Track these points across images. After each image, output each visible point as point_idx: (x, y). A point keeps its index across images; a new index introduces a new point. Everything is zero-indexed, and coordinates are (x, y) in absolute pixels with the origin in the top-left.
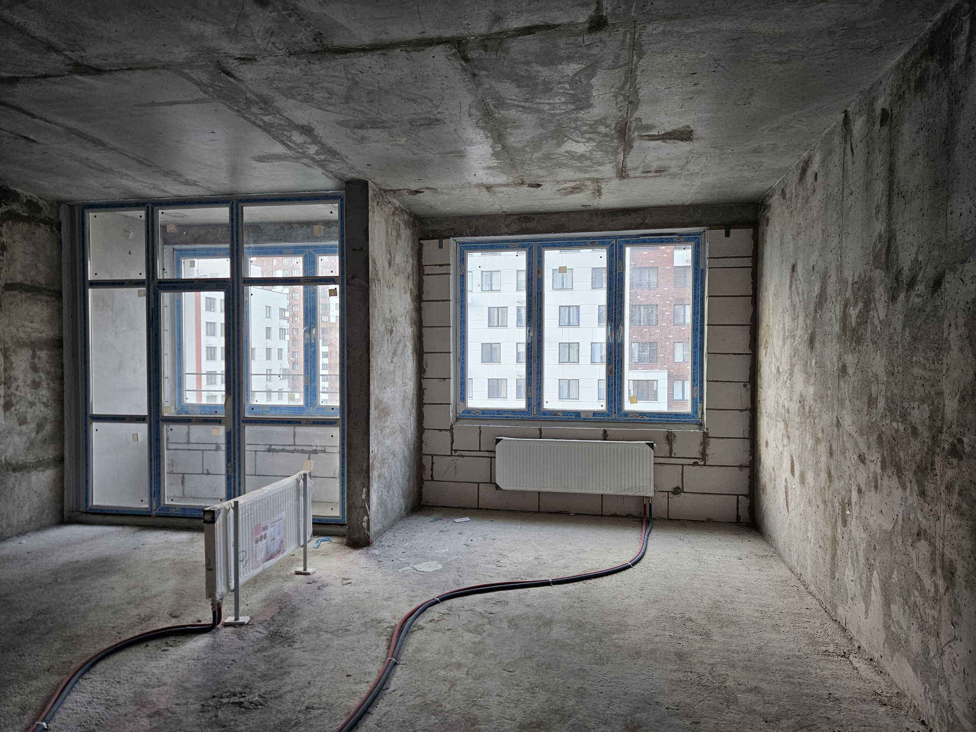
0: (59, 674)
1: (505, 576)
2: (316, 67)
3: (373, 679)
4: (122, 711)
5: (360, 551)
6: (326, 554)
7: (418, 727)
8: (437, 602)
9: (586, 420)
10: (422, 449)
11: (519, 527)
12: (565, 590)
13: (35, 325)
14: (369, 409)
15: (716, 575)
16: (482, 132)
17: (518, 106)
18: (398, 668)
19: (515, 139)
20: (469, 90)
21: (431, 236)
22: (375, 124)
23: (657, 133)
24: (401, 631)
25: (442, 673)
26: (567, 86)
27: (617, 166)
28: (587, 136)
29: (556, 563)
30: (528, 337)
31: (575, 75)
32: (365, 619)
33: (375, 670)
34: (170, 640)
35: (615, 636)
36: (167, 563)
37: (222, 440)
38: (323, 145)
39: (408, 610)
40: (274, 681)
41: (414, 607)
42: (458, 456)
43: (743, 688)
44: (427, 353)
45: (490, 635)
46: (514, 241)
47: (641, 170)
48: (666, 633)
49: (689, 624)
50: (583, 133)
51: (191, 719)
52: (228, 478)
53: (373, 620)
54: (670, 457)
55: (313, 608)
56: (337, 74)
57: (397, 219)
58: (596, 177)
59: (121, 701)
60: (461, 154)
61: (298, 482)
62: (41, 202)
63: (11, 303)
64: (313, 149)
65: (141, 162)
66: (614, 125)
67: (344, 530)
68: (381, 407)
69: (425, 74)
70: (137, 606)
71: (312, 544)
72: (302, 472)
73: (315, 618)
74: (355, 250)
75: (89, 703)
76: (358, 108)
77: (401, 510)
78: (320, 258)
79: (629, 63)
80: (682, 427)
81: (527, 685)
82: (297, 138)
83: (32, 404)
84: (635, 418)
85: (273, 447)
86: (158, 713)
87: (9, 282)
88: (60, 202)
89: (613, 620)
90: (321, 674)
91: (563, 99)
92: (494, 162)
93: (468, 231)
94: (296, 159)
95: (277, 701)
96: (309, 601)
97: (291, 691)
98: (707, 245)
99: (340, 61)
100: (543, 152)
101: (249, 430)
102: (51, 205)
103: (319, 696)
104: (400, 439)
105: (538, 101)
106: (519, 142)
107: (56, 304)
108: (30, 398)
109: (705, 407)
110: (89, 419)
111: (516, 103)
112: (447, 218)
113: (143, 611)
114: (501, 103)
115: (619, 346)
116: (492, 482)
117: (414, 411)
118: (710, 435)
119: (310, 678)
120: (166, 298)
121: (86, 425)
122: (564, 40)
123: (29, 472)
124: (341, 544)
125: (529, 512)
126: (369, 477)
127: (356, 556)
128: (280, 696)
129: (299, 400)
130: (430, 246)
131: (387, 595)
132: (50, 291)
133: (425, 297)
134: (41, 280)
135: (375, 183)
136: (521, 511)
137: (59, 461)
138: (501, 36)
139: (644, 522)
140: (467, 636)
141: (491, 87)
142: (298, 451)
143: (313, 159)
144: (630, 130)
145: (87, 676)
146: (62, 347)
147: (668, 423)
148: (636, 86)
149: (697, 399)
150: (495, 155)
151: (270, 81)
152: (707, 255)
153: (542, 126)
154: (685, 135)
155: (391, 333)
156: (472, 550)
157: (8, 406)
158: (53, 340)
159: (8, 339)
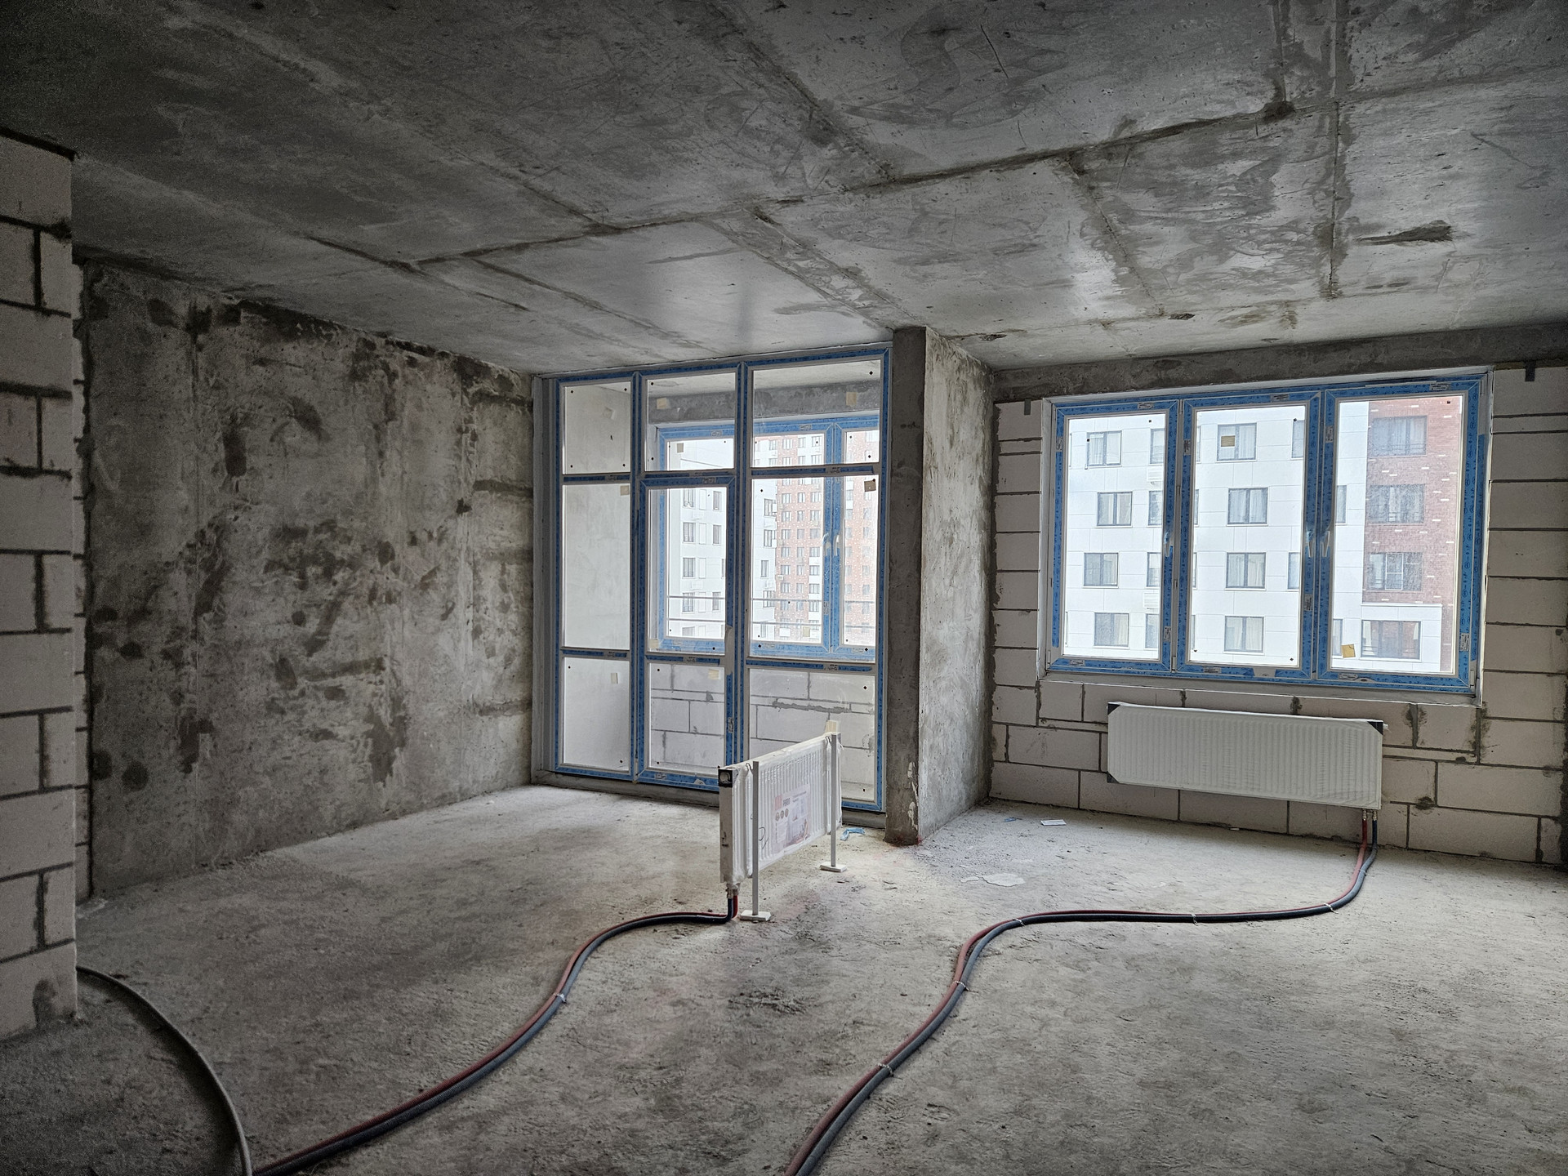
0: (566, 949)
1: (1121, 904)
2: (876, 201)
3: (936, 1002)
4: (641, 994)
5: (905, 850)
6: (858, 849)
7: (998, 1064)
8: (1018, 925)
9: (1262, 682)
10: (991, 714)
11: (1145, 839)
12: (1216, 931)
13: (505, 533)
14: (918, 652)
15: (1481, 935)
16: (1099, 254)
17: (1156, 218)
18: (969, 995)
19: (1148, 259)
20: (1082, 206)
21: (1012, 396)
22: (943, 258)
23: (1386, 234)
24: (969, 953)
25: (1029, 1009)
26: (1233, 188)
27: (1321, 282)
28: (1267, 246)
29: (1203, 894)
30: (1165, 547)
31: (1245, 174)
32: (919, 934)
33: (937, 994)
34: (681, 927)
35: (1292, 998)
36: (659, 841)
37: (720, 687)
38: (870, 288)
39: (978, 930)
40: (810, 988)
41: (985, 928)
42: (1048, 727)
43: (1499, 1086)
44: (1002, 571)
45: (1097, 974)
46: (1146, 399)
47: (1363, 284)
48: (1381, 1003)
49: (1421, 996)
50: (1259, 244)
51: (720, 1014)
52: (728, 737)
53: (930, 936)
54: (1414, 747)
55: (849, 913)
56: (902, 206)
57: (963, 377)
58: (1285, 299)
59: (638, 984)
60: (1066, 284)
61: (825, 746)
62: (513, 377)
63: (481, 506)
64: (855, 295)
65: (638, 324)
66: (1311, 230)
67: (881, 820)
68: (936, 648)
69: (1022, 194)
70: (635, 887)
71: (840, 834)
72: (829, 733)
73: (852, 924)
74: (903, 426)
75: (604, 982)
76: (924, 241)
77: (960, 799)
78: (849, 434)
79: (1331, 150)
80: (1438, 698)
81: (1151, 1037)
82: (838, 282)
83: (500, 631)
84: (1351, 681)
85: (780, 701)
86: (680, 1002)
87: (479, 479)
88: (532, 376)
89: (1292, 977)
90: (868, 989)
91: (1226, 204)
92: (1118, 290)
93: (1071, 387)
94: (832, 307)
95: (817, 1010)
96: (843, 904)
97: (832, 1002)
98: (1492, 395)
99: (908, 192)
100: (1195, 271)
101: (755, 674)
102: (523, 379)
103: (868, 1012)
104: (960, 697)
105: (1188, 209)
106: (1157, 261)
107: (527, 505)
108: (499, 624)
109: (1481, 667)
110: (561, 652)
111: (1152, 215)
112: (1039, 368)
113: (644, 893)
114: (1129, 215)
115: (1323, 563)
116: (1102, 770)
117: (981, 657)
118: (1489, 714)
119: (854, 991)
120: (652, 494)
121: (557, 660)
122: (1228, 135)
123: (496, 716)
124: (879, 838)
125: (1161, 820)
126: (917, 747)
127: (899, 855)
128: (821, 1005)
129: (816, 637)
130: (1011, 412)
131: (946, 908)
132: (521, 489)
133: (1000, 488)
134: (512, 475)
135: (935, 330)
136: (1147, 818)
137: (527, 704)
138: (1134, 141)
139: (1362, 850)
140: (1064, 971)
141: (1116, 199)
142: (813, 708)
143: (854, 307)
144: (1339, 234)
145: (595, 954)
146: (531, 559)
147: (1411, 690)
148: (1344, 179)
149: (1467, 654)
150: (1120, 281)
151: (814, 222)
152: (1491, 412)
153: (1193, 239)
154: (1438, 233)
155: (951, 543)
156: (1069, 864)
157: (476, 633)
158: (523, 551)
159: (477, 550)
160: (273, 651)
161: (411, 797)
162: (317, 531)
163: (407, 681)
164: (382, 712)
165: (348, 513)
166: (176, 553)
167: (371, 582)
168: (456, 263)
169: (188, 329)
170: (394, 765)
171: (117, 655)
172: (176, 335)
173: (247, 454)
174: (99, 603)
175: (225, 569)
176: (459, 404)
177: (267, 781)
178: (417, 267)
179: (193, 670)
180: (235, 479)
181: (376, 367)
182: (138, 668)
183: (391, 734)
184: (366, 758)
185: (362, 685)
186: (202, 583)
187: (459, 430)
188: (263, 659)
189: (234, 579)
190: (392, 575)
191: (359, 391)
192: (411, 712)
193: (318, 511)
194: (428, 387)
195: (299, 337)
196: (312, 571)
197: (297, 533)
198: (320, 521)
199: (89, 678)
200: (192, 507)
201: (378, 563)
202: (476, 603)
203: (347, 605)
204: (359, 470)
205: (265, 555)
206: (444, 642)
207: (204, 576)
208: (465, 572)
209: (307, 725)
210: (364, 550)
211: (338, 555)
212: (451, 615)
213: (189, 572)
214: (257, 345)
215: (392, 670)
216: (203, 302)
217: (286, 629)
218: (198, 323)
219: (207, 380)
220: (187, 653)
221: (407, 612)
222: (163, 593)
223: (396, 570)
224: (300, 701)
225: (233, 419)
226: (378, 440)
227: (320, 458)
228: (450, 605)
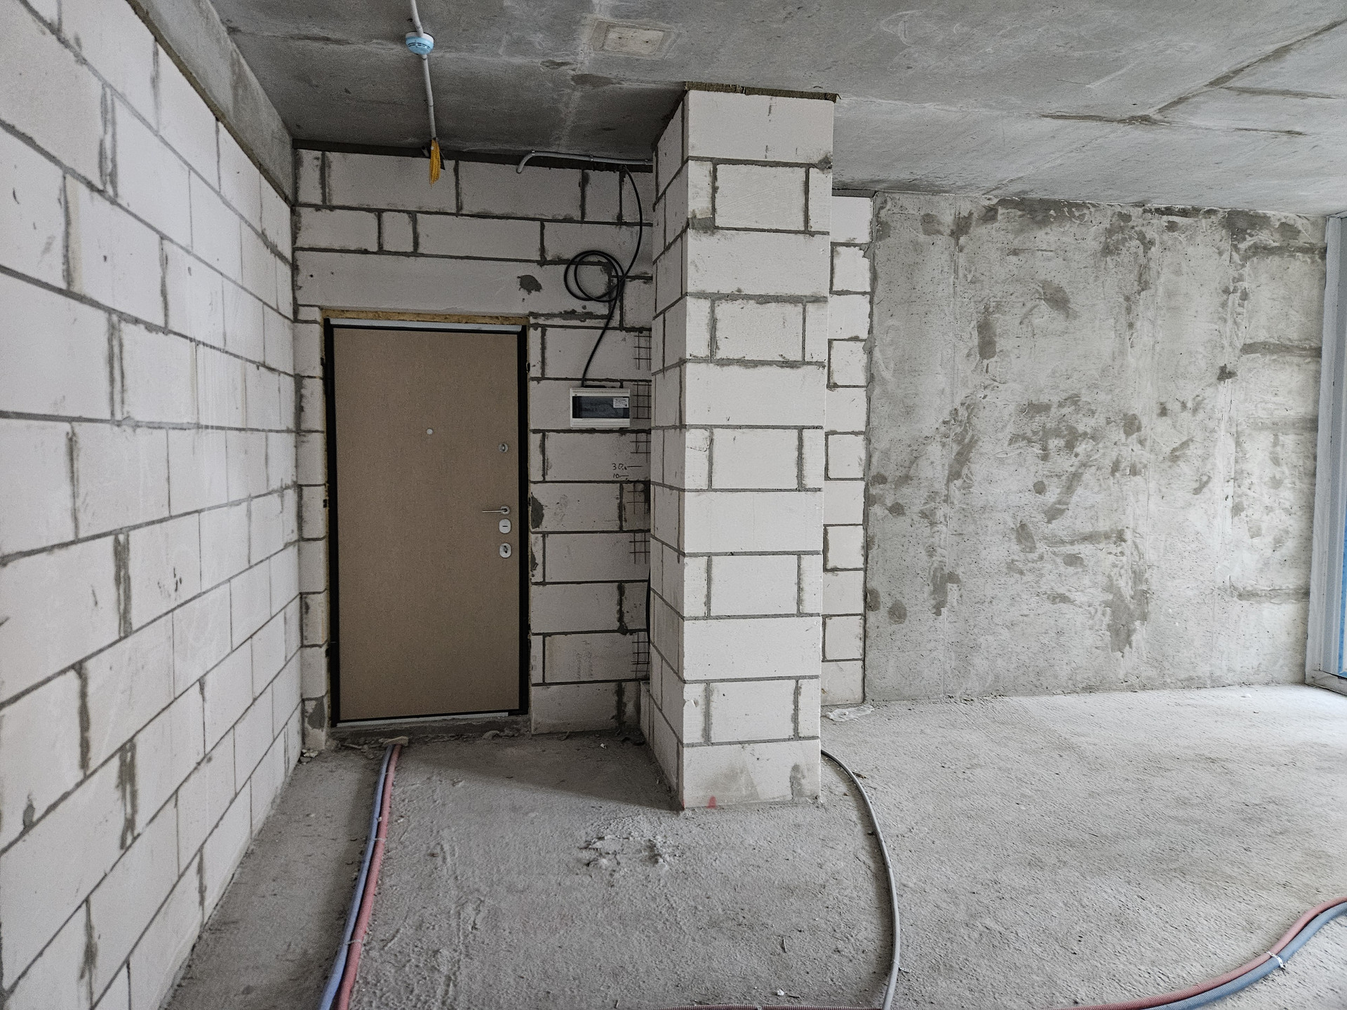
0: (1302, 900)
13: (1280, 399)
62: (1300, 222)
63: (1250, 370)
83: (1269, 509)
87: (1249, 341)
88: (1326, 218)
102: (1314, 223)
107: (1312, 367)
108: (1267, 501)
123: (1260, 603)
132: (1304, 349)
134: (1293, 334)
137: (1303, 594)
146: (1316, 429)
157: (1237, 510)
158: (1303, 420)
159: (1241, 419)
160: (1014, 517)
161: (1153, 673)
162: (1061, 405)
163: (1151, 556)
164: (1122, 583)
165: (1093, 387)
166: (934, 429)
167: (1114, 455)
168: (1201, 99)
169: (952, 233)
170: (1134, 638)
171: (887, 512)
172: (943, 241)
173: (997, 339)
174: (874, 472)
175: (973, 442)
176: (1227, 263)
177: (1005, 634)
178: (1158, 117)
179: (944, 528)
180: (985, 362)
181: (1131, 238)
182: (901, 524)
183: (1132, 607)
184: (1104, 627)
185: (1102, 555)
186: (954, 454)
187: (1226, 291)
188: (1005, 523)
189: (982, 450)
190: (1137, 447)
191: (1111, 265)
192: (1154, 588)
193: (1062, 387)
194: (1190, 250)
195: (1052, 222)
196: (1054, 443)
197: (1044, 408)
198: (1065, 395)
199: (866, 529)
200: (948, 390)
201: (1123, 436)
202: (1237, 478)
203: (1088, 476)
204: (1105, 343)
205: (1011, 429)
206: (1196, 518)
207: (956, 448)
208: (1224, 446)
209: (1044, 588)
210: (1108, 423)
211: (1081, 428)
212: (1205, 490)
213: (944, 445)
214: (1010, 236)
215: (1134, 543)
216: (965, 208)
217: (1029, 497)
218: (961, 227)
219: (965, 276)
220: (939, 514)
221: (1152, 485)
222: (923, 463)
223: (1141, 442)
224: (1039, 565)
225: (986, 309)
226: (1129, 310)
227: (1066, 336)
228: (1205, 478)
